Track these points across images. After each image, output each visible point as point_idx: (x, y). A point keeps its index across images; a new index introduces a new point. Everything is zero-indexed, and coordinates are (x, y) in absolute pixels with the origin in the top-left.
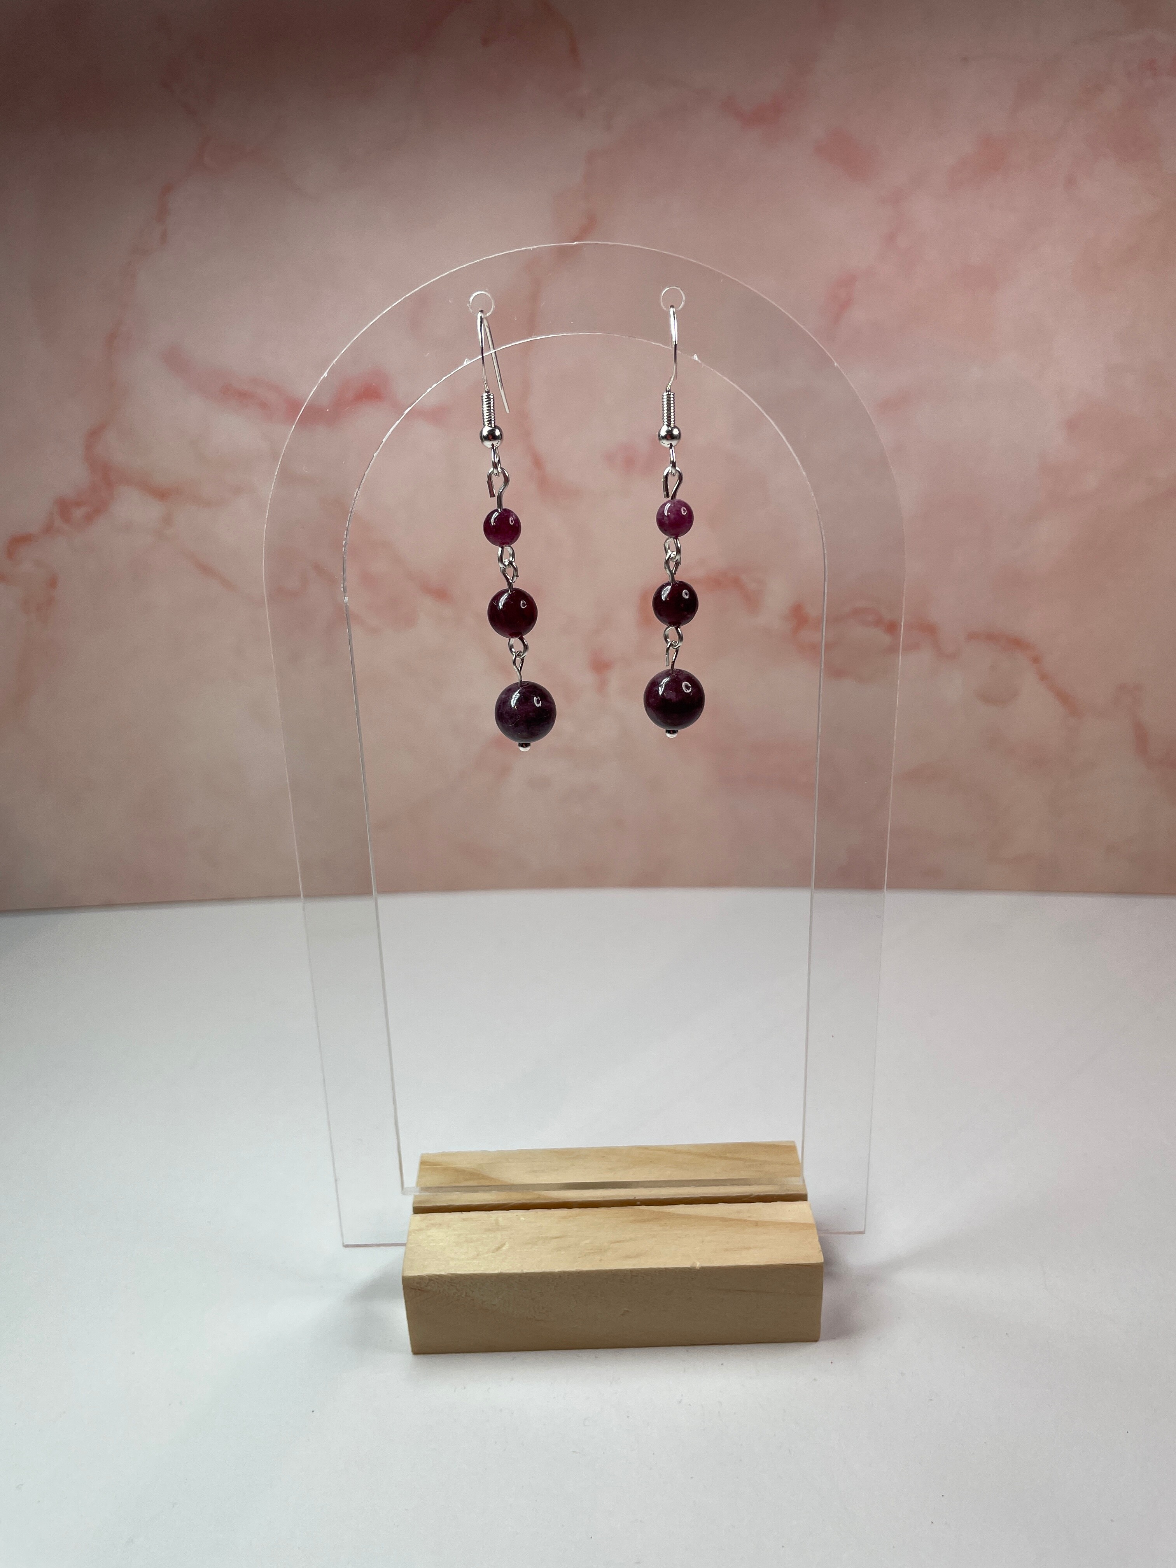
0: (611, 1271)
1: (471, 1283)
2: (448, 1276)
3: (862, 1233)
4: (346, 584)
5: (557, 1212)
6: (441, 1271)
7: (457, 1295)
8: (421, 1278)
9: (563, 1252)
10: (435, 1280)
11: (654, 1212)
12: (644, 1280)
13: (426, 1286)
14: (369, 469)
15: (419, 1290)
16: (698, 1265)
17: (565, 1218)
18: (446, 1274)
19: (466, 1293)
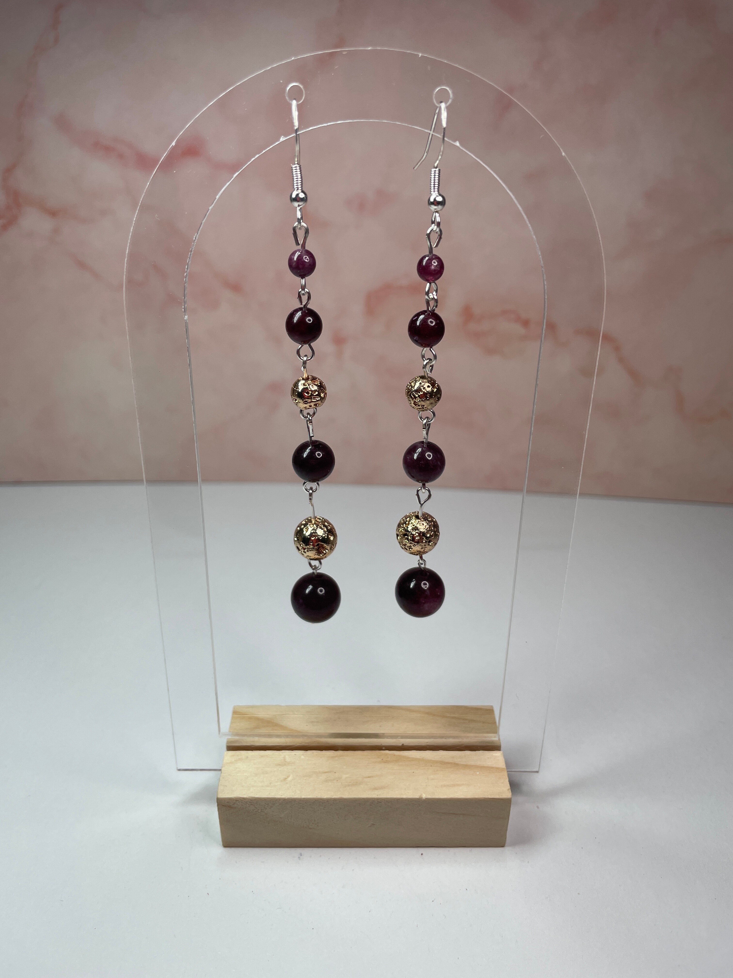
0: (363, 799)
1: (265, 803)
2: (249, 799)
3: (537, 772)
4: (186, 306)
5: (325, 753)
6: (244, 794)
7: (255, 811)
8: (230, 799)
9: (330, 784)
10: (241, 801)
11: (394, 755)
12: (386, 805)
13: (233, 804)
14: (205, 219)
15: (228, 806)
16: (424, 796)
17: (333, 757)
18: (248, 797)
19: (261, 810)
